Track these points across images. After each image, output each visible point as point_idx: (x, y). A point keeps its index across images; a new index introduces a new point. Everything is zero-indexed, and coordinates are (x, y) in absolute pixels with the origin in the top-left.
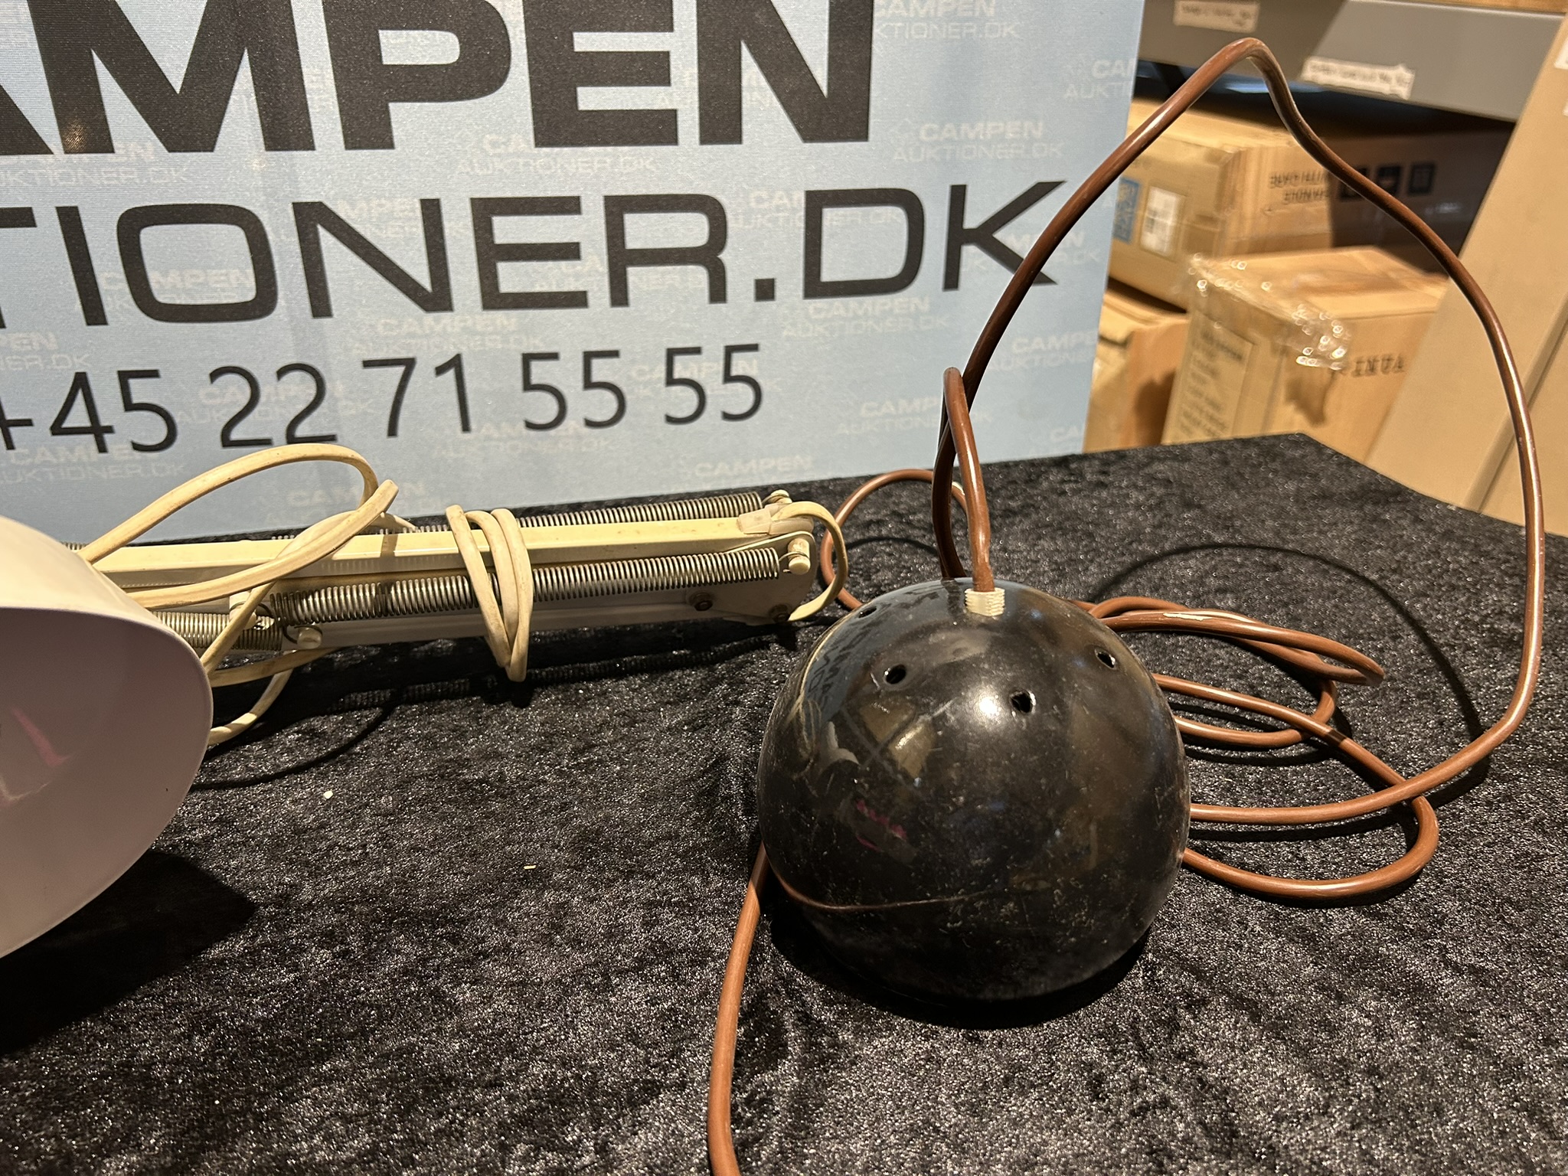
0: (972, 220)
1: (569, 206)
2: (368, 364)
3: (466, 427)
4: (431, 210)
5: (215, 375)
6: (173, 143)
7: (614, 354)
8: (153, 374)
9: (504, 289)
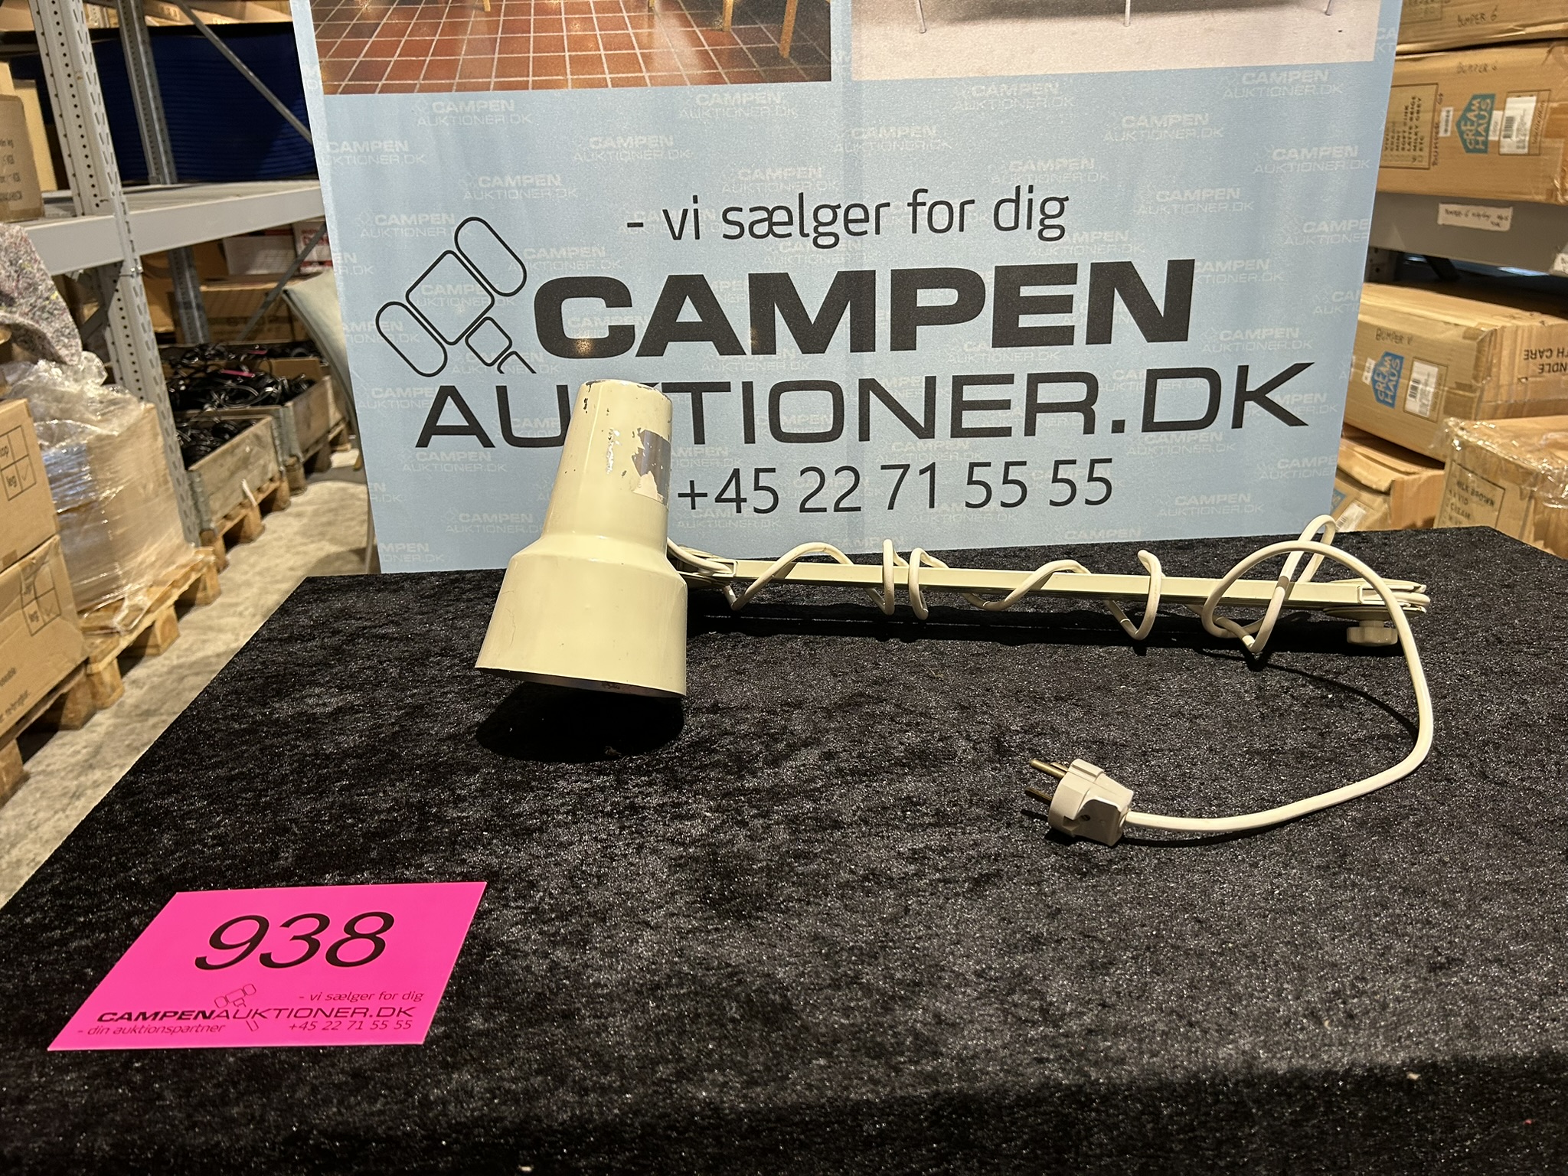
0: (1252, 386)
1: (1008, 379)
2: (884, 467)
3: (932, 505)
4: (931, 383)
5: (803, 472)
6: (806, 349)
7: (1024, 463)
8: (773, 470)
9: (964, 425)
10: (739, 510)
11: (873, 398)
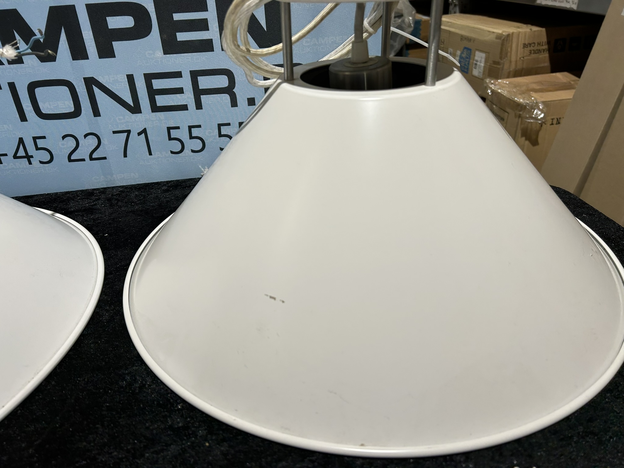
1: (178, 75)
2: (114, 132)
3: (150, 154)
4: (131, 79)
5: (64, 137)
6: (42, 59)
7: (199, 126)
8: (44, 137)
9: (159, 104)
10: (30, 163)
11: (96, 90)
